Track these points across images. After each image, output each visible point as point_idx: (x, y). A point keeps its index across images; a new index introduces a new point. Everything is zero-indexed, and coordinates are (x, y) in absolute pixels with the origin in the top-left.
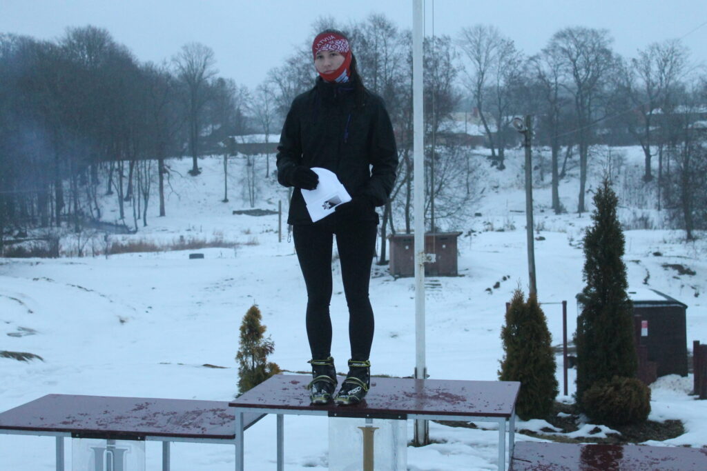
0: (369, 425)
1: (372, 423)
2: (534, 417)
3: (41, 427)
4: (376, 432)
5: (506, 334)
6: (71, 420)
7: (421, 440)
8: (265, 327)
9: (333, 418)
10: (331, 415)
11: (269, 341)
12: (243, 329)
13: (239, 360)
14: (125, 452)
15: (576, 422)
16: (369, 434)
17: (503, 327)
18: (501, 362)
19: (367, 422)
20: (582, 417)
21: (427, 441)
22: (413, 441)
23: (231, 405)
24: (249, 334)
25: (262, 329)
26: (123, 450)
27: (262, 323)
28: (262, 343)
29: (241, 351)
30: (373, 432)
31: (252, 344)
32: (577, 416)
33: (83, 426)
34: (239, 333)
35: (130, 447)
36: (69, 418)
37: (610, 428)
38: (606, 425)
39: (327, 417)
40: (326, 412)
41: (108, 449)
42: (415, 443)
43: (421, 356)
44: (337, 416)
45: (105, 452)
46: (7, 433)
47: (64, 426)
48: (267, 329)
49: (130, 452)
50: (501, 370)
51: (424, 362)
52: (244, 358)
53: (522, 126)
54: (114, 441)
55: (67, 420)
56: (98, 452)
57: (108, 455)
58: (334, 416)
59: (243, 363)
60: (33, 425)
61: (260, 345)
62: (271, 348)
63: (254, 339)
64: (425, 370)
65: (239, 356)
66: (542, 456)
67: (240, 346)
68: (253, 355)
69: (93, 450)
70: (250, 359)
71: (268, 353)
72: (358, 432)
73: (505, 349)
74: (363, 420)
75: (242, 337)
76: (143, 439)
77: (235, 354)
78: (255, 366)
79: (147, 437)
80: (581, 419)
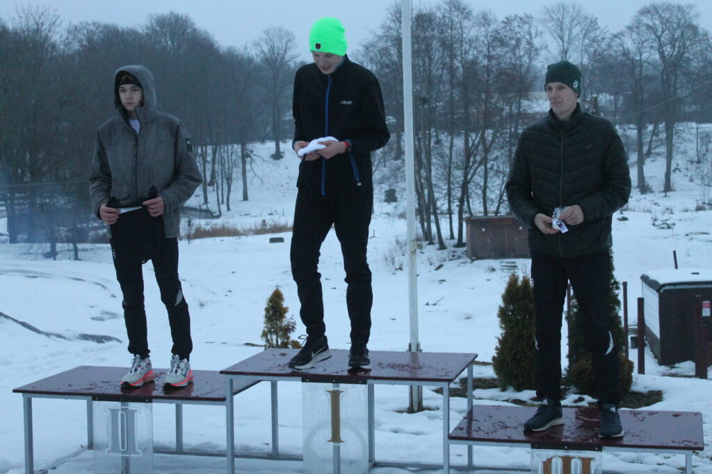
0: (336, 389)
1: (338, 387)
2: (526, 389)
3: (67, 391)
4: (341, 395)
5: (503, 314)
6: (93, 387)
7: (415, 408)
8: (287, 308)
9: (305, 383)
10: (303, 381)
11: (291, 320)
12: (267, 310)
13: (264, 339)
14: (136, 412)
15: (567, 392)
16: (335, 396)
17: (500, 307)
18: (499, 339)
19: (333, 387)
20: (573, 389)
21: (421, 408)
22: (409, 408)
23: (222, 372)
24: (273, 315)
25: (285, 310)
26: (135, 411)
27: (285, 304)
28: (285, 323)
29: (266, 330)
30: (339, 395)
31: (277, 324)
32: (568, 388)
33: (102, 391)
34: (264, 313)
35: (140, 408)
36: (92, 385)
37: (593, 398)
38: (589, 395)
39: (301, 382)
40: (300, 378)
41: (122, 410)
42: (411, 410)
43: (414, 333)
44: (310, 381)
45: (120, 412)
46: (40, 397)
47: (87, 392)
48: (289, 310)
49: (140, 412)
50: (499, 346)
51: (417, 338)
52: (269, 337)
53: (589, 108)
54: (126, 403)
55: (90, 387)
56: (114, 412)
57: (122, 415)
58: (306, 381)
59: (268, 341)
60: (61, 391)
61: (283, 325)
62: (293, 327)
63: (277, 320)
64: (418, 345)
65: (265, 334)
66: (491, 417)
67: (265, 325)
68: (277, 333)
69: (109, 411)
70: (274, 337)
71: (290, 332)
72: (327, 395)
73: (501, 327)
74: (331, 384)
75: (267, 317)
76: (150, 401)
77: (261, 333)
78: (279, 343)
79: (154, 400)
80: (571, 390)
